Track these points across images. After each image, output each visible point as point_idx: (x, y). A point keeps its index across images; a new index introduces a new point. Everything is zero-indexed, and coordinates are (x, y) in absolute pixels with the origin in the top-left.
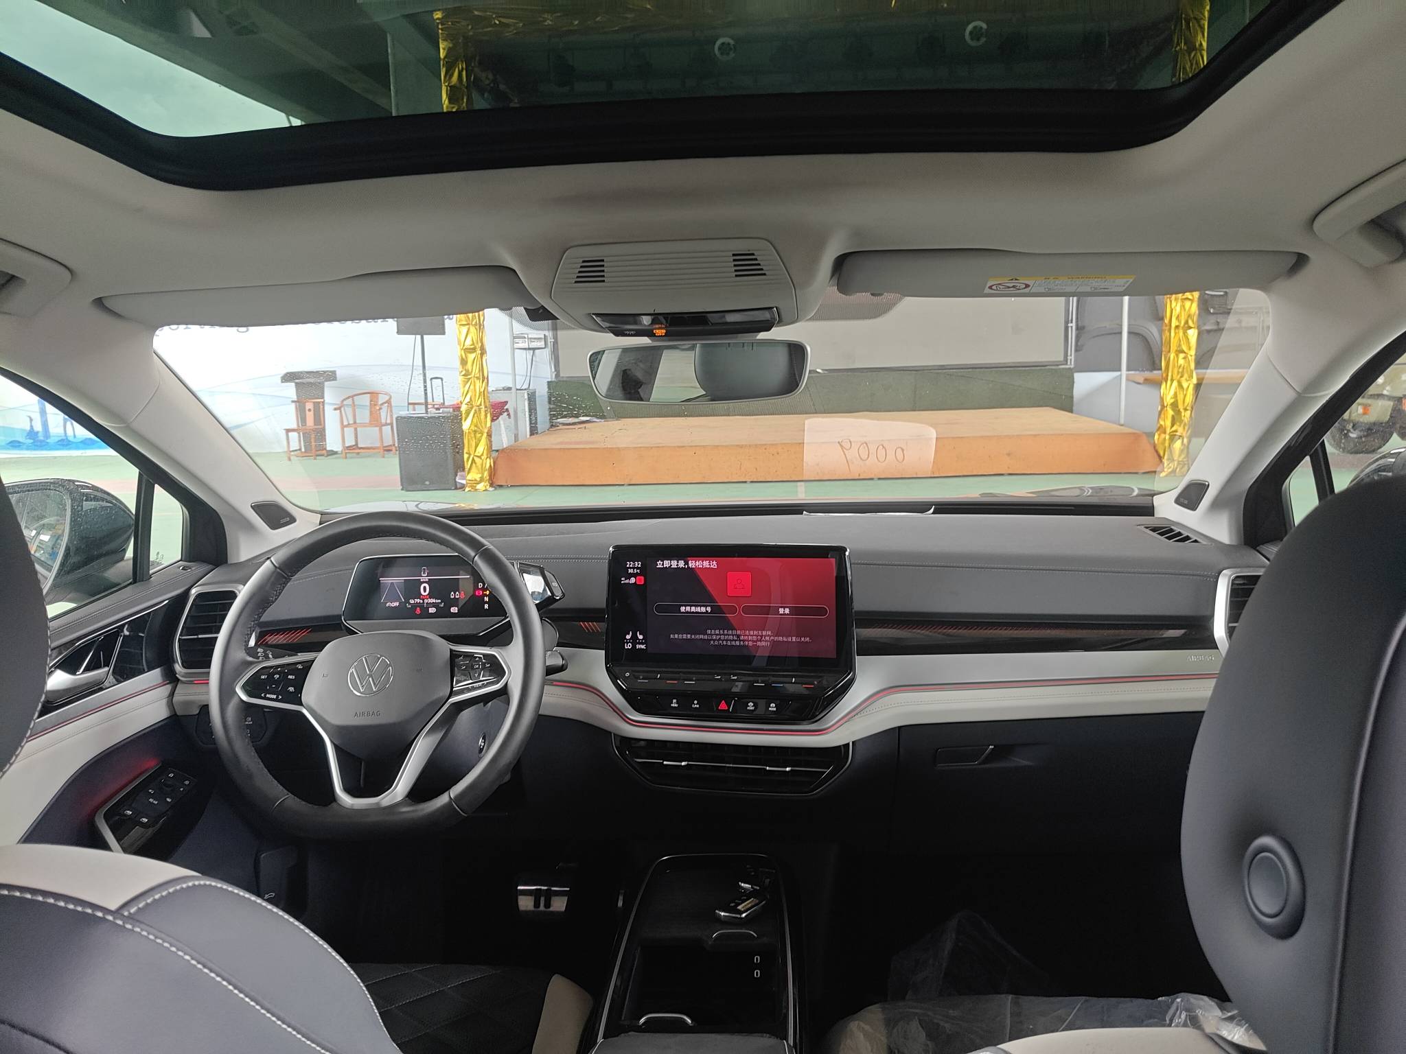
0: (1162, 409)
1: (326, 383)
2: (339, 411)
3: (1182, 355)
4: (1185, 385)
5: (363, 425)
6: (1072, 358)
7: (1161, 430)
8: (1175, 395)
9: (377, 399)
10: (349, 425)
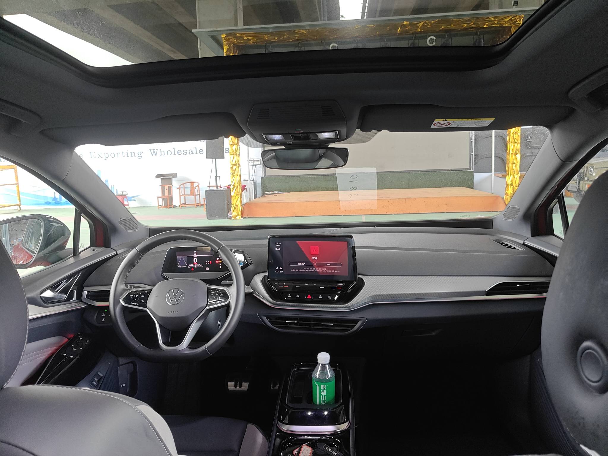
0: (507, 186)
1: (173, 178)
2: (179, 189)
3: (514, 165)
4: (516, 176)
5: (189, 195)
6: (473, 167)
7: (507, 194)
8: (512, 181)
9: (194, 185)
10: (182, 195)
